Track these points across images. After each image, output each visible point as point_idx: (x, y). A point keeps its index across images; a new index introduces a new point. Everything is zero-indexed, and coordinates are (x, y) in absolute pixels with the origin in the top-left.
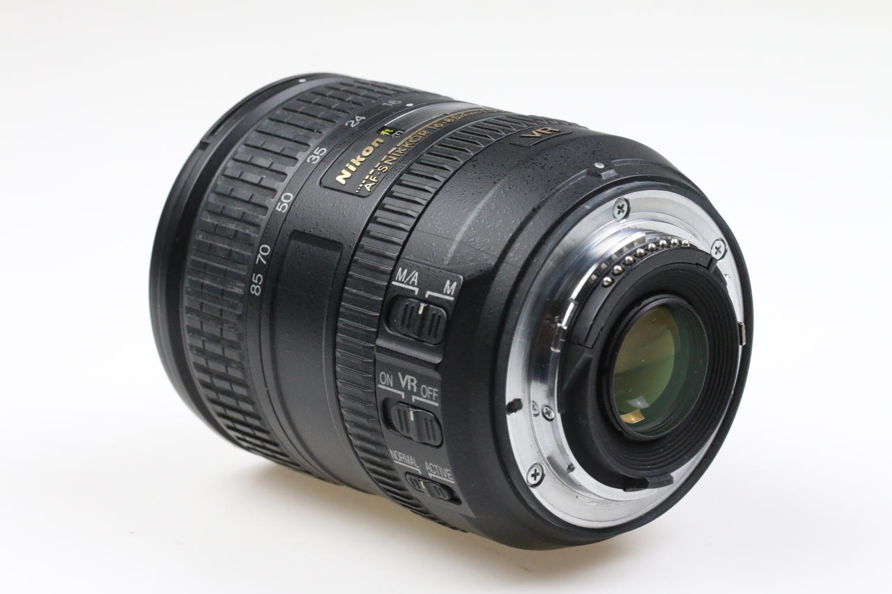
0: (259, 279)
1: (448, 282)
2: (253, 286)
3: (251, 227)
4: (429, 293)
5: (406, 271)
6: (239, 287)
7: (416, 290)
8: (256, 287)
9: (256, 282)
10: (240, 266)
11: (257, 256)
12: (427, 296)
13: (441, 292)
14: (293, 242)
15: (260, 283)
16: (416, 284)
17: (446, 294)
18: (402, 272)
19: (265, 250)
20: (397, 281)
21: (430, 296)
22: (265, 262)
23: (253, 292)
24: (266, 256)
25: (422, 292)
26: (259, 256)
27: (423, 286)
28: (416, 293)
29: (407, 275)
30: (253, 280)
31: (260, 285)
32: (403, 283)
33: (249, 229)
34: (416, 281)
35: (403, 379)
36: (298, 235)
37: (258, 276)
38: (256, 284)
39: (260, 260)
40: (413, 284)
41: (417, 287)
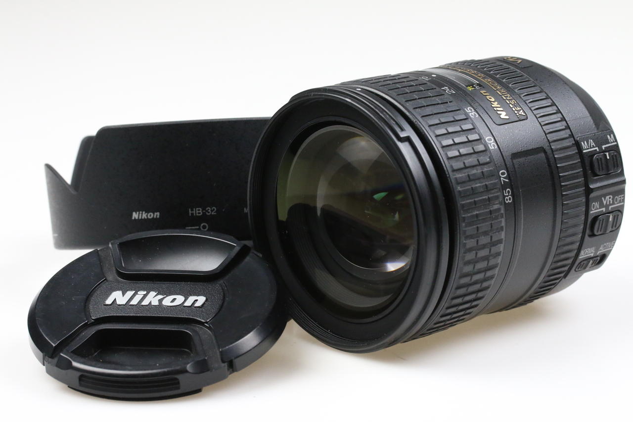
0: (509, 192)
1: (608, 136)
2: (506, 198)
3: (485, 166)
4: (604, 147)
5: (585, 142)
6: (497, 204)
7: (597, 148)
8: (508, 198)
9: (507, 194)
10: (492, 191)
11: (500, 180)
13: (609, 143)
14: (514, 161)
15: (510, 194)
17: (612, 143)
18: (584, 143)
19: (503, 174)
20: (585, 149)
21: (605, 148)
22: (507, 180)
23: (507, 202)
24: (506, 176)
25: (600, 148)
26: (502, 179)
27: (599, 145)
28: (598, 150)
29: (588, 144)
30: (505, 194)
31: (511, 195)
32: (588, 149)
33: (486, 167)
34: (593, 144)
35: (605, 200)
36: (515, 156)
37: (507, 190)
38: (508, 196)
39: (503, 181)
40: (594, 147)
41: (596, 147)
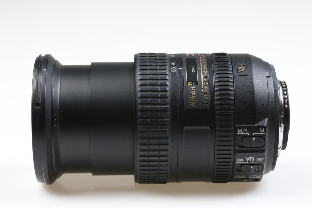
12: (253, 135)
16: (247, 132)
17: (261, 132)
18: (240, 130)
20: (239, 133)
27: (250, 132)
28: (249, 135)
29: (243, 130)
32: (242, 133)
35: (248, 159)
40: (246, 132)
